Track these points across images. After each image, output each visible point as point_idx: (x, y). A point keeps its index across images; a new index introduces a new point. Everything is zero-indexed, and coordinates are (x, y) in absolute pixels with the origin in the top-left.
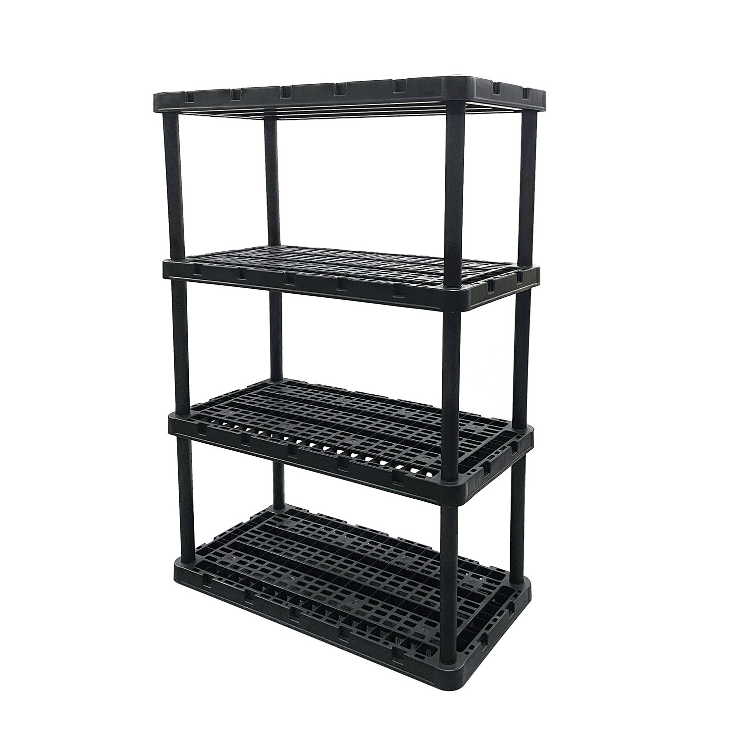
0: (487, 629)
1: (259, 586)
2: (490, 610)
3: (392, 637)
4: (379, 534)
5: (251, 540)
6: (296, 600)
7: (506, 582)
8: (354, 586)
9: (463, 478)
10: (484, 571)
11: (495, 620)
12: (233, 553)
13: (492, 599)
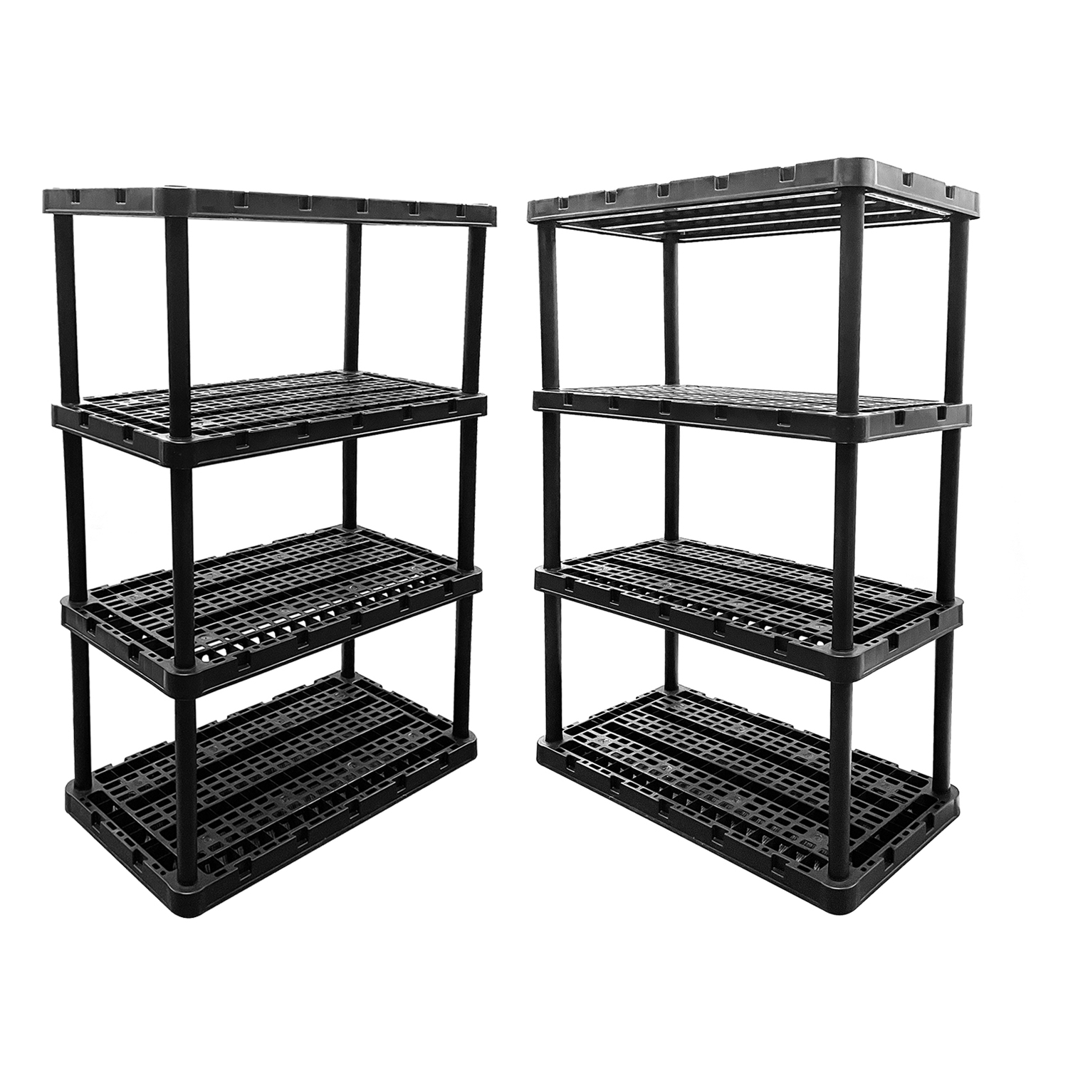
0: (895, 843)
1: (629, 773)
2: (903, 821)
3: (775, 843)
4: (783, 725)
5: (631, 722)
6: (668, 791)
7: (927, 790)
8: (741, 781)
9: (859, 650)
10: (902, 775)
11: (906, 833)
12: (606, 734)
13: (908, 808)
